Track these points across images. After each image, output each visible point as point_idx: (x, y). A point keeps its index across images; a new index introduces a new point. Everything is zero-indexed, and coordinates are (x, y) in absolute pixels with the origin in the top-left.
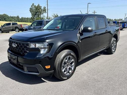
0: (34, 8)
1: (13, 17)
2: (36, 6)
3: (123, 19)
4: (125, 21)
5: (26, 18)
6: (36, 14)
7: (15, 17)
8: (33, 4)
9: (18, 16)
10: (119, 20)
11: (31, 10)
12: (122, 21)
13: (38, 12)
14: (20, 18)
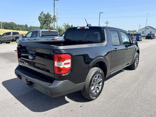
0: (43, 16)
1: (20, 26)
2: (46, 14)
3: (137, 31)
4: (139, 33)
5: (35, 27)
6: (45, 23)
7: (23, 26)
8: (42, 12)
9: (26, 25)
10: (132, 32)
11: (40, 18)
12: (136, 33)
13: (47, 21)
14: (29, 26)
